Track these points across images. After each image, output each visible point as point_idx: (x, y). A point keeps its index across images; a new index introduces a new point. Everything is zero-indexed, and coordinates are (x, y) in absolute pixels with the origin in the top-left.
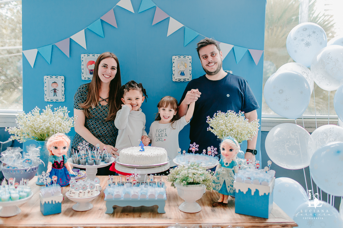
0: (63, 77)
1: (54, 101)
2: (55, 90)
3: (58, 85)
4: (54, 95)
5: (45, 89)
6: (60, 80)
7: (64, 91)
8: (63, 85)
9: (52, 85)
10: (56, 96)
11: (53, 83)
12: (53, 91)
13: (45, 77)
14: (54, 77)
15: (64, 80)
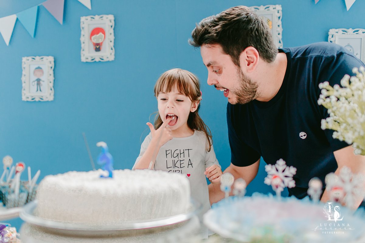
0: (51, 59)
1: (37, 99)
2: (38, 81)
3: (43, 72)
4: (37, 90)
5: (23, 79)
6: (47, 62)
7: (52, 81)
8: (51, 72)
9: (34, 72)
10: (40, 90)
11: (36, 68)
12: (36, 82)
13: (24, 59)
14: (37, 58)
15: (53, 63)
